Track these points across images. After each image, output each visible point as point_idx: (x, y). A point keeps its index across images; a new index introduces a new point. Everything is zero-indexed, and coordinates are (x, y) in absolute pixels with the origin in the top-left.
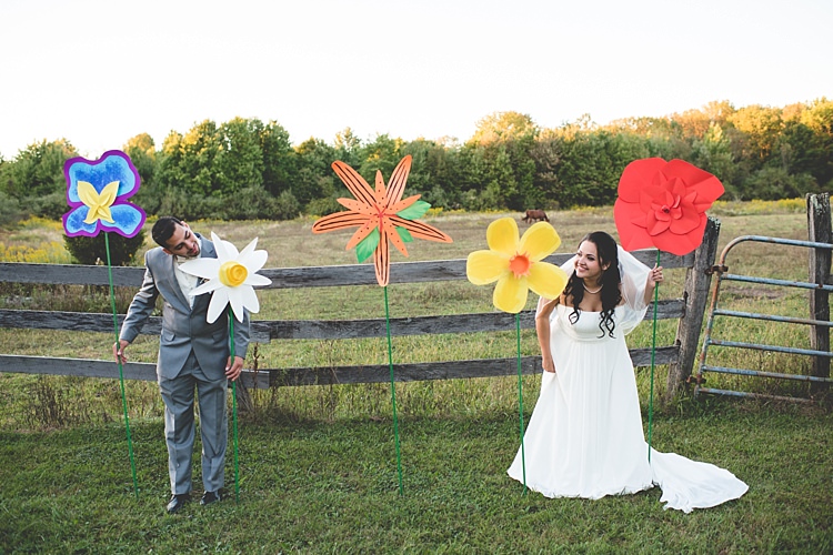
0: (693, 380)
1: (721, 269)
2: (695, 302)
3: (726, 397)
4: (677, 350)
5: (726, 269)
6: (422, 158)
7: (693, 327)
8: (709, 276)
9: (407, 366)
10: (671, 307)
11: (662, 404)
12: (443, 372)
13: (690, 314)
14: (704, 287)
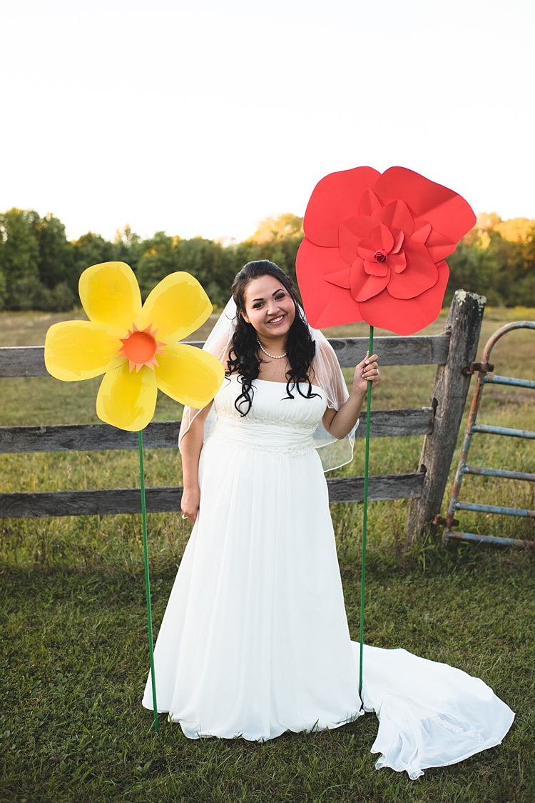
0: (442, 521)
1: (483, 368)
2: (448, 414)
3: (485, 545)
4: (421, 479)
5: (491, 368)
6: (199, 256)
7: (443, 448)
8: (468, 377)
9: (40, 496)
10: (414, 419)
11: (399, 553)
12: (91, 505)
13: (439, 430)
14: (460, 393)
